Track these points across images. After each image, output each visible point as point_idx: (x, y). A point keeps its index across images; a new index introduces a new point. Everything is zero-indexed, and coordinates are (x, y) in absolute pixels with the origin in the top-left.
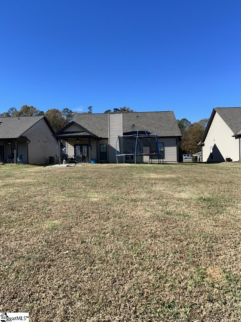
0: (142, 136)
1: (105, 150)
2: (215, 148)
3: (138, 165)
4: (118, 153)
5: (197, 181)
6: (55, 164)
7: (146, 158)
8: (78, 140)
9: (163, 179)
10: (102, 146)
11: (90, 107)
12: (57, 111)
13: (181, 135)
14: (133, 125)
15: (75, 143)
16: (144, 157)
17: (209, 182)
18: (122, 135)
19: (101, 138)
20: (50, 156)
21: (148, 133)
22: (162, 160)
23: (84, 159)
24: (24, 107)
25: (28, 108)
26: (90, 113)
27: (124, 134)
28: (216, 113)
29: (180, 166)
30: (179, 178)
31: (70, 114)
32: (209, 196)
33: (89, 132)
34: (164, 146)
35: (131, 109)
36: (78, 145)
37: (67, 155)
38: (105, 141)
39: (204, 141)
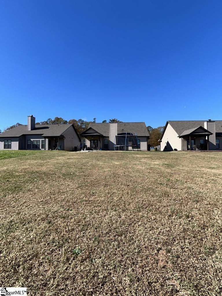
0: (129, 135)
1: (107, 144)
2: (168, 143)
3: (126, 151)
4: (115, 145)
5: (161, 158)
6: (77, 151)
7: (130, 148)
8: (93, 137)
9: (144, 157)
10: (105, 141)
11: (95, 119)
12: (75, 121)
13: (149, 136)
14: (123, 130)
15: (91, 139)
16: (129, 147)
17: (167, 158)
18: (117, 135)
19: (105, 137)
20: (75, 146)
21: (132, 134)
22: (139, 149)
23: (96, 148)
24: (56, 118)
25: (59, 119)
26: (94, 122)
27: (118, 134)
28: (169, 124)
29: (149, 152)
30: (151, 157)
31: (82, 122)
32: (167, 163)
33: (99, 133)
34: (140, 142)
35: (118, 120)
36: (92, 140)
37: (87, 146)
38: (107, 138)
39: (161, 139)
